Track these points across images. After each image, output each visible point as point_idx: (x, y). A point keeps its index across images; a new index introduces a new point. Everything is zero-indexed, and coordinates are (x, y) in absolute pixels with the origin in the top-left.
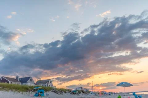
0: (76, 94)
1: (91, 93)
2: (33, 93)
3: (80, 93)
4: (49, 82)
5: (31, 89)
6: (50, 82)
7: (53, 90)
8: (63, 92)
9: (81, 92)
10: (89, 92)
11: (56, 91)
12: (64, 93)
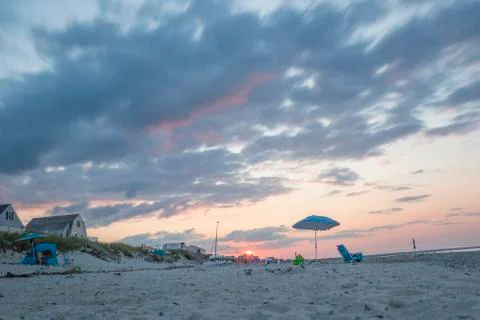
0: (162, 260)
1: (212, 260)
2: (17, 254)
3: (177, 259)
4: (75, 222)
5: (10, 243)
6: (79, 225)
7: (88, 247)
8: (121, 254)
9: (180, 255)
10: (207, 257)
11: (99, 250)
12: (123, 259)
